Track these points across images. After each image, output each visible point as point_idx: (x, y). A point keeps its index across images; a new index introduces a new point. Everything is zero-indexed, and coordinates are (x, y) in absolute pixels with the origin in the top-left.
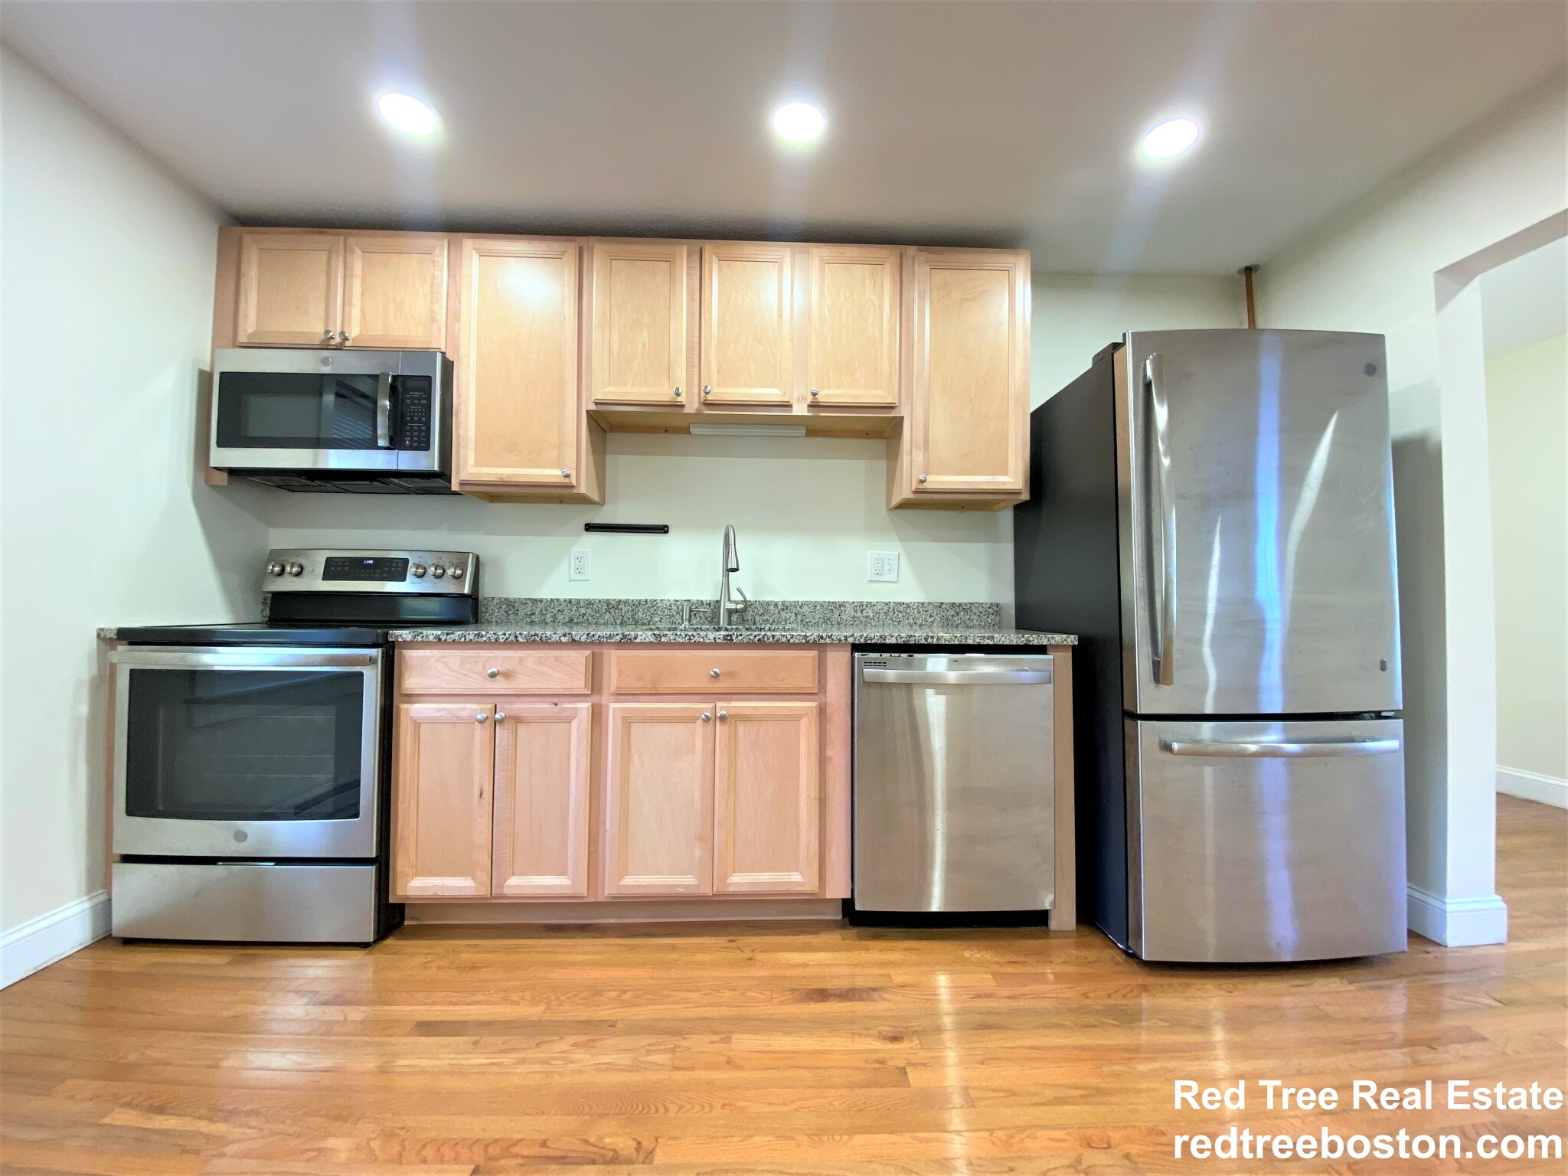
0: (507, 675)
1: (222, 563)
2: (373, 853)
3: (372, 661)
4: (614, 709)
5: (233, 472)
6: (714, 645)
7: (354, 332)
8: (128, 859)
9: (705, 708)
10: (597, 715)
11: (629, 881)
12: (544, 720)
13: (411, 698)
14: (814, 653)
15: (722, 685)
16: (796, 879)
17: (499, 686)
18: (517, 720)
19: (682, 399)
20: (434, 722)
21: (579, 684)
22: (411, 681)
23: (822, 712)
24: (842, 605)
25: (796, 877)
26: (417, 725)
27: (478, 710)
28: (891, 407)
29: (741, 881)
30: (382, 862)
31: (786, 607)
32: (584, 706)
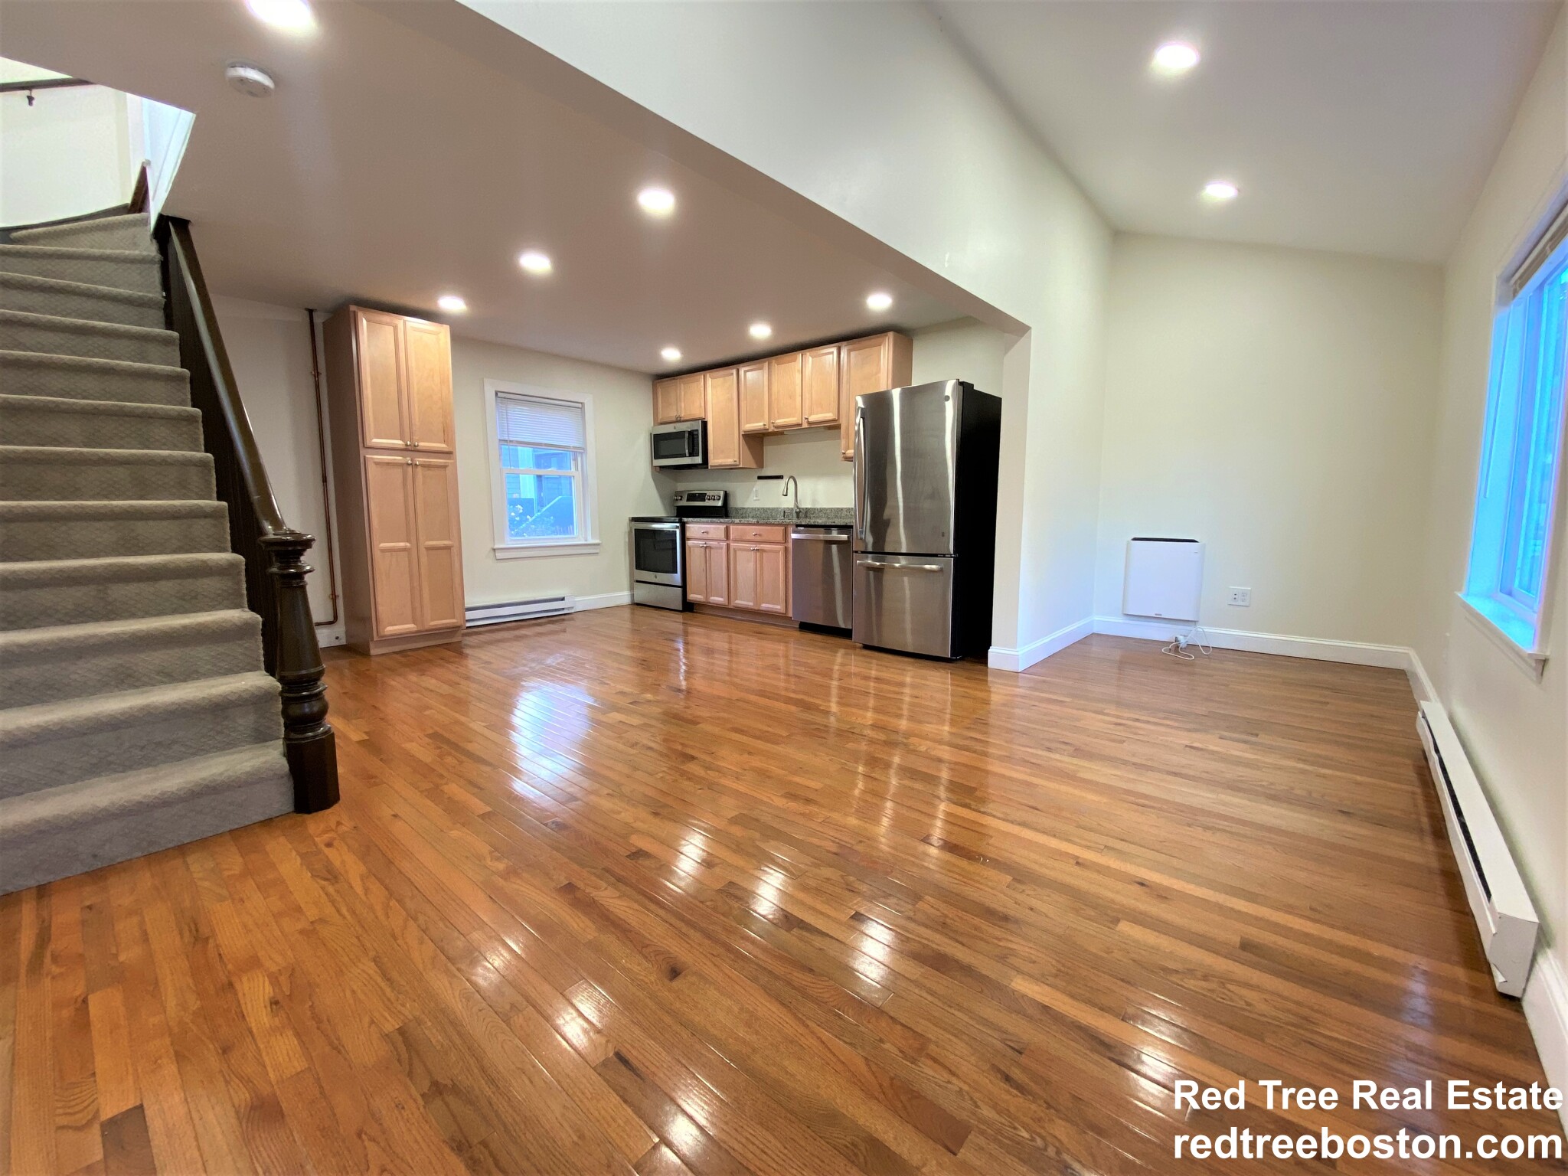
0: (707, 533)
1: (662, 497)
2: (680, 584)
3: (677, 527)
4: (733, 545)
5: (661, 467)
6: (754, 524)
7: (683, 415)
8: (638, 581)
9: (753, 546)
10: (728, 546)
11: (737, 602)
12: (717, 548)
13: (689, 539)
14: (783, 528)
15: (758, 538)
16: (779, 608)
17: (705, 536)
18: (710, 548)
19: (767, 427)
20: (693, 547)
21: (722, 536)
22: (688, 534)
23: (786, 549)
24: (842, 509)
25: (779, 607)
26: (690, 548)
27: (701, 543)
28: (834, 420)
29: (765, 606)
30: (684, 586)
31: (821, 510)
32: (724, 544)
